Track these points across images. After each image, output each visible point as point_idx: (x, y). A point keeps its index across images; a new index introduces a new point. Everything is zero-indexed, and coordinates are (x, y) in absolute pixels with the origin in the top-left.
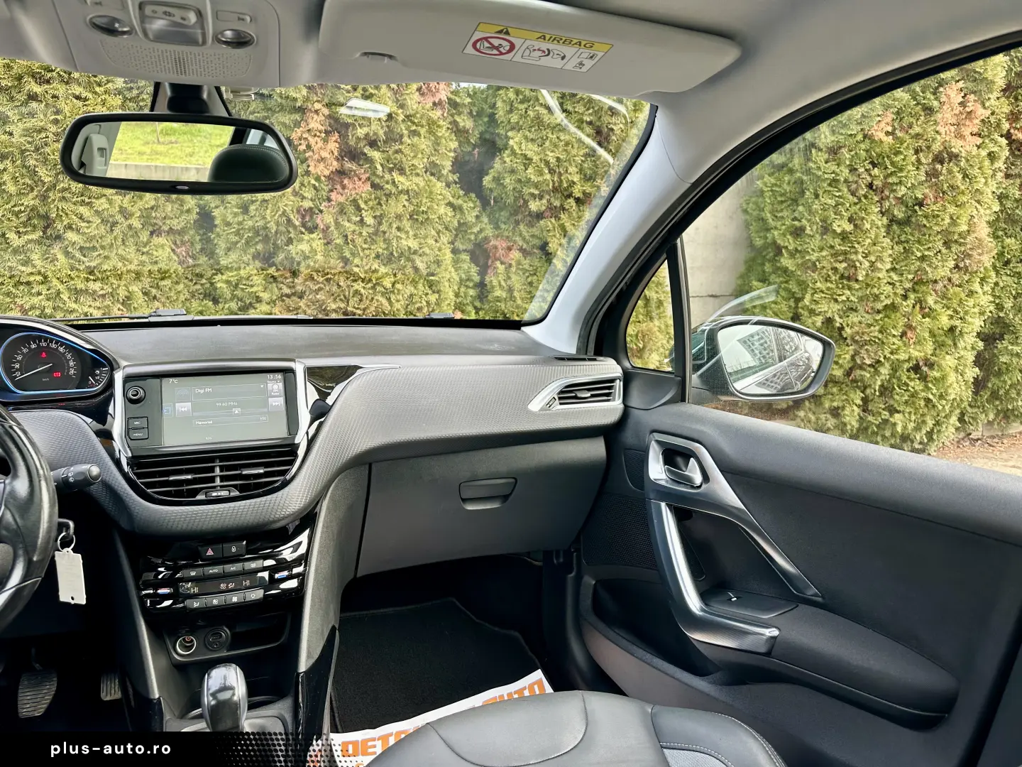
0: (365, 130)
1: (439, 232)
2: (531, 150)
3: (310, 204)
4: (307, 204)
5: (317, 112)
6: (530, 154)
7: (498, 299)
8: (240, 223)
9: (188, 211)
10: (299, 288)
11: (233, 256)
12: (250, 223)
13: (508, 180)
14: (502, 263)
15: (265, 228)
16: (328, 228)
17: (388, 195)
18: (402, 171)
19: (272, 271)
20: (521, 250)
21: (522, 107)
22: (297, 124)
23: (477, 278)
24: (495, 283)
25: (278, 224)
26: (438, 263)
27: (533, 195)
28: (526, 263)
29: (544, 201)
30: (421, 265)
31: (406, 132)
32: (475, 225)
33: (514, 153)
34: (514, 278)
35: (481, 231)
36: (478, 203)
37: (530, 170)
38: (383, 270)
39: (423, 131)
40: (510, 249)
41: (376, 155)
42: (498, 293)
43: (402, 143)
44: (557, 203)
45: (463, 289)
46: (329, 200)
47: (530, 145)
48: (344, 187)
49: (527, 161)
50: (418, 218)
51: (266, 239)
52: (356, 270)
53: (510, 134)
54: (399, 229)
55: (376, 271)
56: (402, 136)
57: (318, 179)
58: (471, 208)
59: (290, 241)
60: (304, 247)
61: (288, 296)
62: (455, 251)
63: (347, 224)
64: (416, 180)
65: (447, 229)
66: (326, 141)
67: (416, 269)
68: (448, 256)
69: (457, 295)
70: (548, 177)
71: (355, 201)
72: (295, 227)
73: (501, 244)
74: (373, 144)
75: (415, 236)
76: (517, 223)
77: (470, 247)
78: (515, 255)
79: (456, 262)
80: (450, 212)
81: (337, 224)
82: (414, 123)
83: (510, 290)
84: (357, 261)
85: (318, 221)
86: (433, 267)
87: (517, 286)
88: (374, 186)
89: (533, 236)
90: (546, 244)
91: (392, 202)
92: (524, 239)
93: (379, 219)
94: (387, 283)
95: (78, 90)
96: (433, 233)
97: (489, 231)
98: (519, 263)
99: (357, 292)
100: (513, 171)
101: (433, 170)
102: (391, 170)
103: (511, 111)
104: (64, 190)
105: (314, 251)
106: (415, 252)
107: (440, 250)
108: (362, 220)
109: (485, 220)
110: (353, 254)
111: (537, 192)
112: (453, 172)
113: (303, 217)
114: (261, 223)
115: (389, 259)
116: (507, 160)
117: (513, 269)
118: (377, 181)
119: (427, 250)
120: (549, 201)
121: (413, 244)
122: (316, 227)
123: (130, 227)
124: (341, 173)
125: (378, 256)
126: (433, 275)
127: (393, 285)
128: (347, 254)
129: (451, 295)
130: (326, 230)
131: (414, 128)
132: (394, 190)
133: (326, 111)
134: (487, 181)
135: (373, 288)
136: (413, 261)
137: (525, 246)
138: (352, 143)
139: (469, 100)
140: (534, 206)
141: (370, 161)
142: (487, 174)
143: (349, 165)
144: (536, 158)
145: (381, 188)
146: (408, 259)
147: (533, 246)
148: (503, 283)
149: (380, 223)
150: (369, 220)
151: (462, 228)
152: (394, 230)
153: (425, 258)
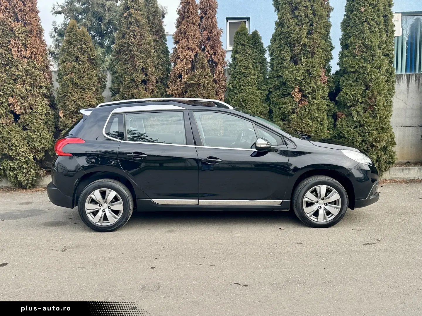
0: (308, 91)
1: (324, 112)
2: (348, 91)
3: (294, 107)
4: (293, 107)
5: (297, 88)
6: (348, 92)
7: (339, 127)
8: (278, 112)
9: (267, 110)
10: (291, 126)
11: (277, 119)
12: (281, 112)
13: (342, 99)
14: (340, 118)
15: (284, 113)
16: (298, 112)
17: (312, 105)
18: (315, 99)
19: (285, 122)
20: (345, 115)
21: (346, 81)
22: (293, 91)
23: (333, 122)
24: (338, 123)
25: (287, 112)
26: (323, 119)
27: (349, 102)
28: (347, 118)
29: (351, 103)
30: (319, 120)
31: (317, 90)
32: (333, 109)
33: (343, 92)
34: (343, 122)
35: (335, 110)
36: (334, 104)
37: (348, 96)
38: (310, 121)
39: (321, 89)
40: (342, 115)
41: (310, 96)
42: (339, 126)
43: (315, 93)
44: (355, 103)
45: (329, 125)
46: (298, 106)
47: (348, 90)
48: (302, 103)
49: (347, 94)
50: (319, 109)
51: (284, 115)
52: (304, 121)
53: (343, 87)
54: (314, 112)
55: (308, 121)
56: (316, 91)
57: (296, 102)
58: (332, 105)
59: (289, 116)
60: (293, 117)
61: (288, 128)
62: (328, 116)
63: (302, 111)
64: (318, 100)
65: (326, 110)
66: (298, 94)
67: (318, 121)
68: (326, 117)
69: (328, 127)
70: (352, 98)
71: (304, 106)
72: (290, 112)
73: (340, 114)
74: (309, 93)
75: (318, 113)
76: (345, 108)
77: (332, 114)
78: (344, 116)
79: (328, 119)
80: (327, 107)
81: (300, 112)
82: (318, 88)
83: (342, 125)
84: (304, 119)
85: (296, 111)
86: (322, 120)
87: (344, 124)
88: (308, 102)
89: (349, 111)
90: (352, 114)
91: (313, 106)
92: (346, 112)
93: (309, 110)
94: (311, 124)
95: (250, 87)
96: (322, 112)
97: (337, 111)
98: (345, 118)
99: (304, 126)
100: (343, 96)
101: (323, 98)
102: (313, 99)
103: (343, 82)
104: (247, 107)
105: (295, 118)
106: (318, 117)
107: (324, 116)
108: (306, 110)
109: (336, 108)
110: (303, 118)
111: (349, 101)
112: (328, 97)
113: (292, 110)
114: (283, 112)
115: (311, 119)
116: (342, 94)
117: (343, 120)
118: (310, 101)
119: (320, 116)
120: (353, 103)
121: (317, 115)
122: (295, 112)
123: (257, 114)
124: (301, 100)
125: (309, 118)
126: (322, 122)
127: (312, 125)
128: (302, 118)
129: (326, 127)
130: (297, 113)
131: (318, 89)
132: (313, 103)
133: (299, 88)
134: (337, 98)
135: (308, 125)
136: (317, 119)
137: (346, 114)
138: (304, 94)
139: (332, 80)
140: (348, 105)
141: (309, 97)
142: (337, 97)
143: (303, 98)
144: (349, 93)
145: (310, 103)
146: (316, 118)
147: (349, 114)
148: (340, 123)
149: (310, 111)
150: (307, 110)
151: (330, 110)
152: (313, 112)
153: (320, 118)
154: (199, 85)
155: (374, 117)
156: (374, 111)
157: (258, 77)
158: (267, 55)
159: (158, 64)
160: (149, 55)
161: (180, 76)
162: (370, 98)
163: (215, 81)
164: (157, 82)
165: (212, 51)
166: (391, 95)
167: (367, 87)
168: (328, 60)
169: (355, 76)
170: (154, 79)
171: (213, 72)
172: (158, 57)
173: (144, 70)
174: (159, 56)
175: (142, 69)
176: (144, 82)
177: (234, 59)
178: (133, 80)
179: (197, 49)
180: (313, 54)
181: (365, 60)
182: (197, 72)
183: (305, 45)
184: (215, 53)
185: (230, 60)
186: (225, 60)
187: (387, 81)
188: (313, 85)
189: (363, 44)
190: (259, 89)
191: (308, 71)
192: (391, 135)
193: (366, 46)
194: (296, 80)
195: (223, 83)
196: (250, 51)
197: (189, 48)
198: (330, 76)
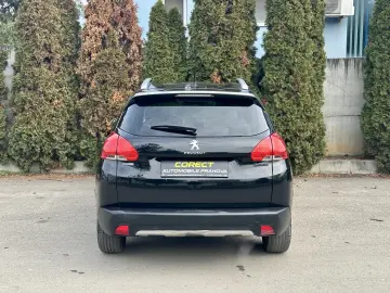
154: (109, 65)
155: (298, 105)
156: (297, 98)
157: (176, 58)
158: (187, 35)
159: (65, 40)
160: (53, 30)
161: (90, 54)
162: (293, 84)
163: (128, 61)
164: (64, 60)
165: (125, 29)
166: (320, 81)
167: (291, 72)
168: (251, 42)
169: (277, 59)
170: (58, 56)
171: (126, 50)
172: (66, 33)
173: (47, 47)
174: (67, 31)
175: (45, 45)
176: (48, 60)
177: (150, 37)
178: (34, 58)
179: (109, 25)
180: (232, 35)
181: (288, 42)
182: (107, 51)
183: (223, 25)
184: (129, 31)
185: (146, 38)
186: (142, 38)
187: (314, 66)
188: (232, 68)
189: (286, 25)
190: (176, 70)
191: (227, 52)
192: (319, 125)
193: (289, 28)
194: (213, 62)
195: (138, 64)
196: (167, 30)
197: (99, 25)
198: (253, 59)
